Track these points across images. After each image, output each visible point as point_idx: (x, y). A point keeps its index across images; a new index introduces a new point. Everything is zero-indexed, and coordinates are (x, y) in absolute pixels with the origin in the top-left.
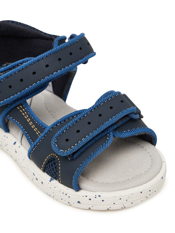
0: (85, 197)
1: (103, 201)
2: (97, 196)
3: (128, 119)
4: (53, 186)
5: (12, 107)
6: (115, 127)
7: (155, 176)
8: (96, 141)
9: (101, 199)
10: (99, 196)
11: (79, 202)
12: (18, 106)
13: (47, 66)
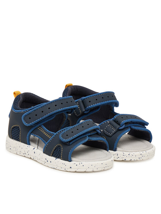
0: (74, 164)
1: (83, 166)
2: (80, 163)
3: (94, 133)
4: (57, 162)
5: (35, 127)
6: (89, 134)
7: (109, 159)
8: (81, 139)
9: (82, 165)
10: (82, 163)
11: (71, 168)
12: (38, 127)
13: (56, 105)
